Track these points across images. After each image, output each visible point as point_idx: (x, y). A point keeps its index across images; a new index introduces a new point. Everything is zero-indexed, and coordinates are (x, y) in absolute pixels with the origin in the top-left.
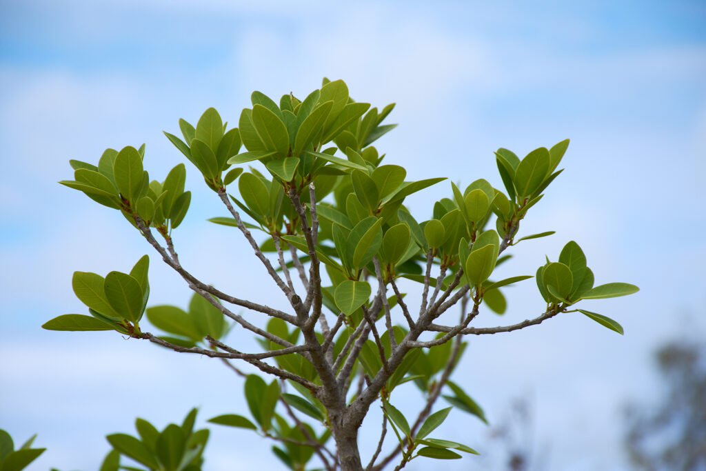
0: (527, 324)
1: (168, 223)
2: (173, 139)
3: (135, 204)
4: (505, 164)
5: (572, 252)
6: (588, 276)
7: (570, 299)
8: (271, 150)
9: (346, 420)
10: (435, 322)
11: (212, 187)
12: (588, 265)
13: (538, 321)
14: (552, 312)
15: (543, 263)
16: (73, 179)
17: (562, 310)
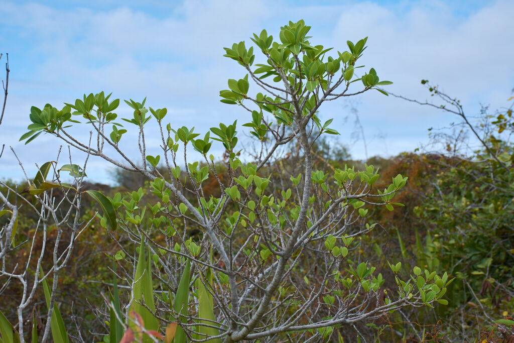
0: (359, 93)
1: (249, 65)
2: (252, 39)
3: (244, 59)
4: (350, 44)
5: (373, 71)
6: (377, 78)
7: (373, 85)
8: (289, 43)
9: (303, 122)
10: (331, 93)
11: (265, 53)
12: (377, 75)
13: (363, 92)
14: (366, 90)
15: (364, 75)
16: (226, 54)
17: (369, 88)
